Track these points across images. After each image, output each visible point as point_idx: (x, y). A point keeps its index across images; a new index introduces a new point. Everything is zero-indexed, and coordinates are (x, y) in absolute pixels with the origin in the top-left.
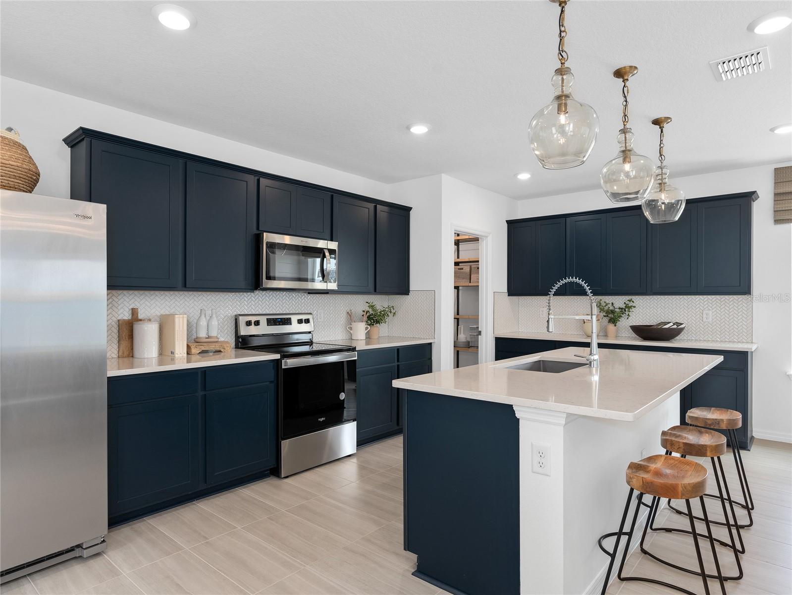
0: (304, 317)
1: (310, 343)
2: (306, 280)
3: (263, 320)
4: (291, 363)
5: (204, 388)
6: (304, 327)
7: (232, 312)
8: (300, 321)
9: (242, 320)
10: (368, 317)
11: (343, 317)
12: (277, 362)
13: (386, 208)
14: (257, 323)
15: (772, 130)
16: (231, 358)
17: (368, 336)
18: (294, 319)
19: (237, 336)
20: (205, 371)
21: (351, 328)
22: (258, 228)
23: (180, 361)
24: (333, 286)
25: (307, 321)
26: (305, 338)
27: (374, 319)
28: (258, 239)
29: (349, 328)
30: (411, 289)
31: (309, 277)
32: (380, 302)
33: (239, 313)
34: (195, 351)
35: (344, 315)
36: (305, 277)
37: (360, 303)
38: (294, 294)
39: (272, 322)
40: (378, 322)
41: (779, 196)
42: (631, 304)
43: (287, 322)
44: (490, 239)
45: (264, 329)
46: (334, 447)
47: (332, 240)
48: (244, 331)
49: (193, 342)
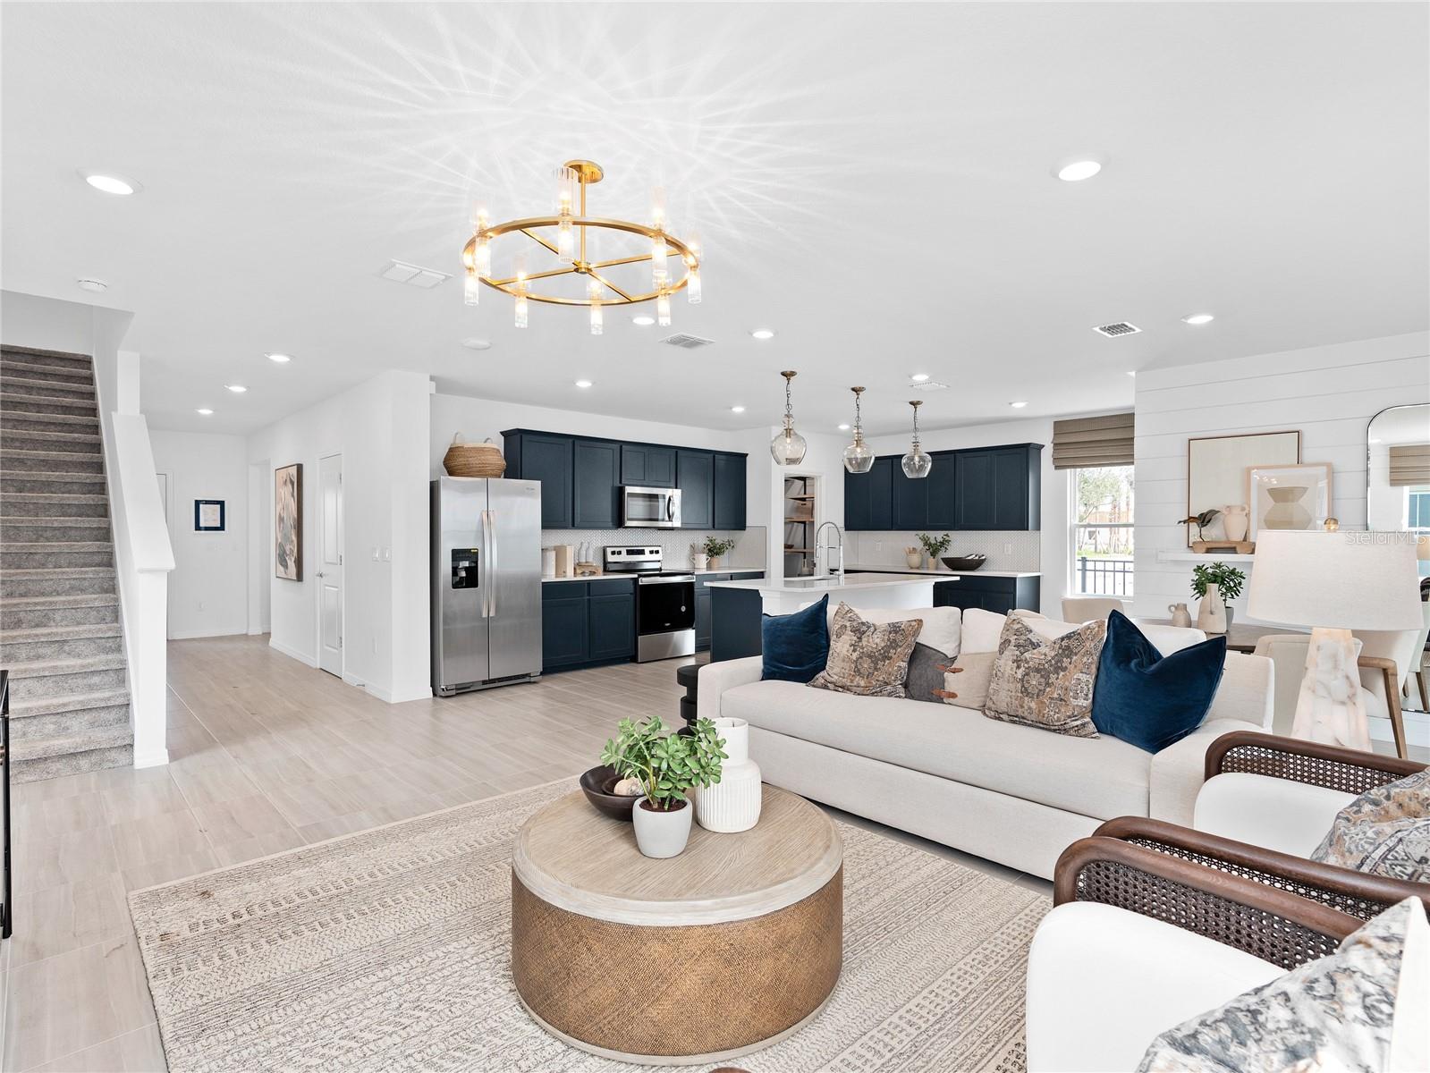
0: (655, 549)
1: (661, 569)
2: (657, 520)
3: (624, 551)
4: (644, 581)
5: (589, 595)
6: (655, 557)
7: (601, 544)
8: (651, 552)
9: (609, 551)
10: (709, 550)
11: (687, 550)
12: (636, 580)
13: (723, 457)
14: (620, 553)
15: (1010, 404)
16: (600, 577)
17: (709, 566)
18: (647, 550)
19: (605, 563)
20: (589, 583)
21: (694, 559)
22: (621, 482)
23: (570, 576)
24: (677, 523)
25: (657, 552)
26: (657, 566)
27: (714, 551)
28: (621, 491)
29: (692, 558)
30: (748, 524)
31: (660, 517)
32: (720, 537)
33: (606, 545)
34: (579, 571)
35: (688, 548)
36: (656, 517)
37: (701, 539)
38: (646, 530)
39: (630, 552)
40: (717, 554)
41: (1057, 446)
42: (947, 538)
43: (642, 552)
44: (824, 478)
45: (624, 558)
46: (677, 647)
47: (676, 488)
48: (611, 558)
49: (578, 565)
